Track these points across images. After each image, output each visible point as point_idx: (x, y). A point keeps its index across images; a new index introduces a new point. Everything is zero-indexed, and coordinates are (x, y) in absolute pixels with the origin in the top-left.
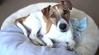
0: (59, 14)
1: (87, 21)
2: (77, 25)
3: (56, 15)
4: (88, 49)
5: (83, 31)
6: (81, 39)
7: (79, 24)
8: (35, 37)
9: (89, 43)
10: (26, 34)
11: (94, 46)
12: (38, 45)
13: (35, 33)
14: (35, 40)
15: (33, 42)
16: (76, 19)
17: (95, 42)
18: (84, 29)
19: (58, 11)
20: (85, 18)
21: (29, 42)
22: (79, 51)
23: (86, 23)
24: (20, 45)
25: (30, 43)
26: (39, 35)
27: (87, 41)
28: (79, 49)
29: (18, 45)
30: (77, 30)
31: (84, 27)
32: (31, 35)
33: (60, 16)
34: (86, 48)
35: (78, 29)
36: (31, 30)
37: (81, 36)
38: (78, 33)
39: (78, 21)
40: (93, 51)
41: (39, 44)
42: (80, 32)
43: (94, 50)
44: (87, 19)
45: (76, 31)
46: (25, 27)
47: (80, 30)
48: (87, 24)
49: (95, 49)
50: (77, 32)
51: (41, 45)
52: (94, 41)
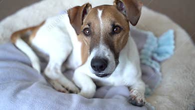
0: (100, 30)
1: (175, 39)
2: (152, 48)
3: (94, 32)
4: (175, 102)
5: (164, 61)
6: (160, 79)
7: (156, 45)
8: (57, 72)
9: (178, 88)
10: (36, 66)
11: (190, 95)
12: (63, 92)
13: (56, 64)
14: (57, 80)
15: (54, 84)
16: (150, 34)
17: (193, 86)
18: (168, 56)
19: (101, 23)
20: (171, 32)
21: (44, 84)
22: (155, 107)
23: (172, 42)
24: (23, 91)
25: (45, 86)
26: (67, 69)
27: (175, 83)
28: (156, 102)
29: (18, 91)
30: (153, 58)
31: (167, 53)
32: (49, 70)
33: (101, 38)
34: (171, 98)
35: (155, 55)
36: (48, 56)
37: (161, 71)
38: (154, 64)
39: (155, 39)
40: (188, 107)
41: (67, 89)
42: (160, 62)
43: (190, 104)
44: (175, 34)
45: (150, 60)
46: (35, 50)
47: (159, 58)
48: (175, 45)
49: (192, 103)
50: (151, 63)
51: (71, 92)
52: (191, 84)
